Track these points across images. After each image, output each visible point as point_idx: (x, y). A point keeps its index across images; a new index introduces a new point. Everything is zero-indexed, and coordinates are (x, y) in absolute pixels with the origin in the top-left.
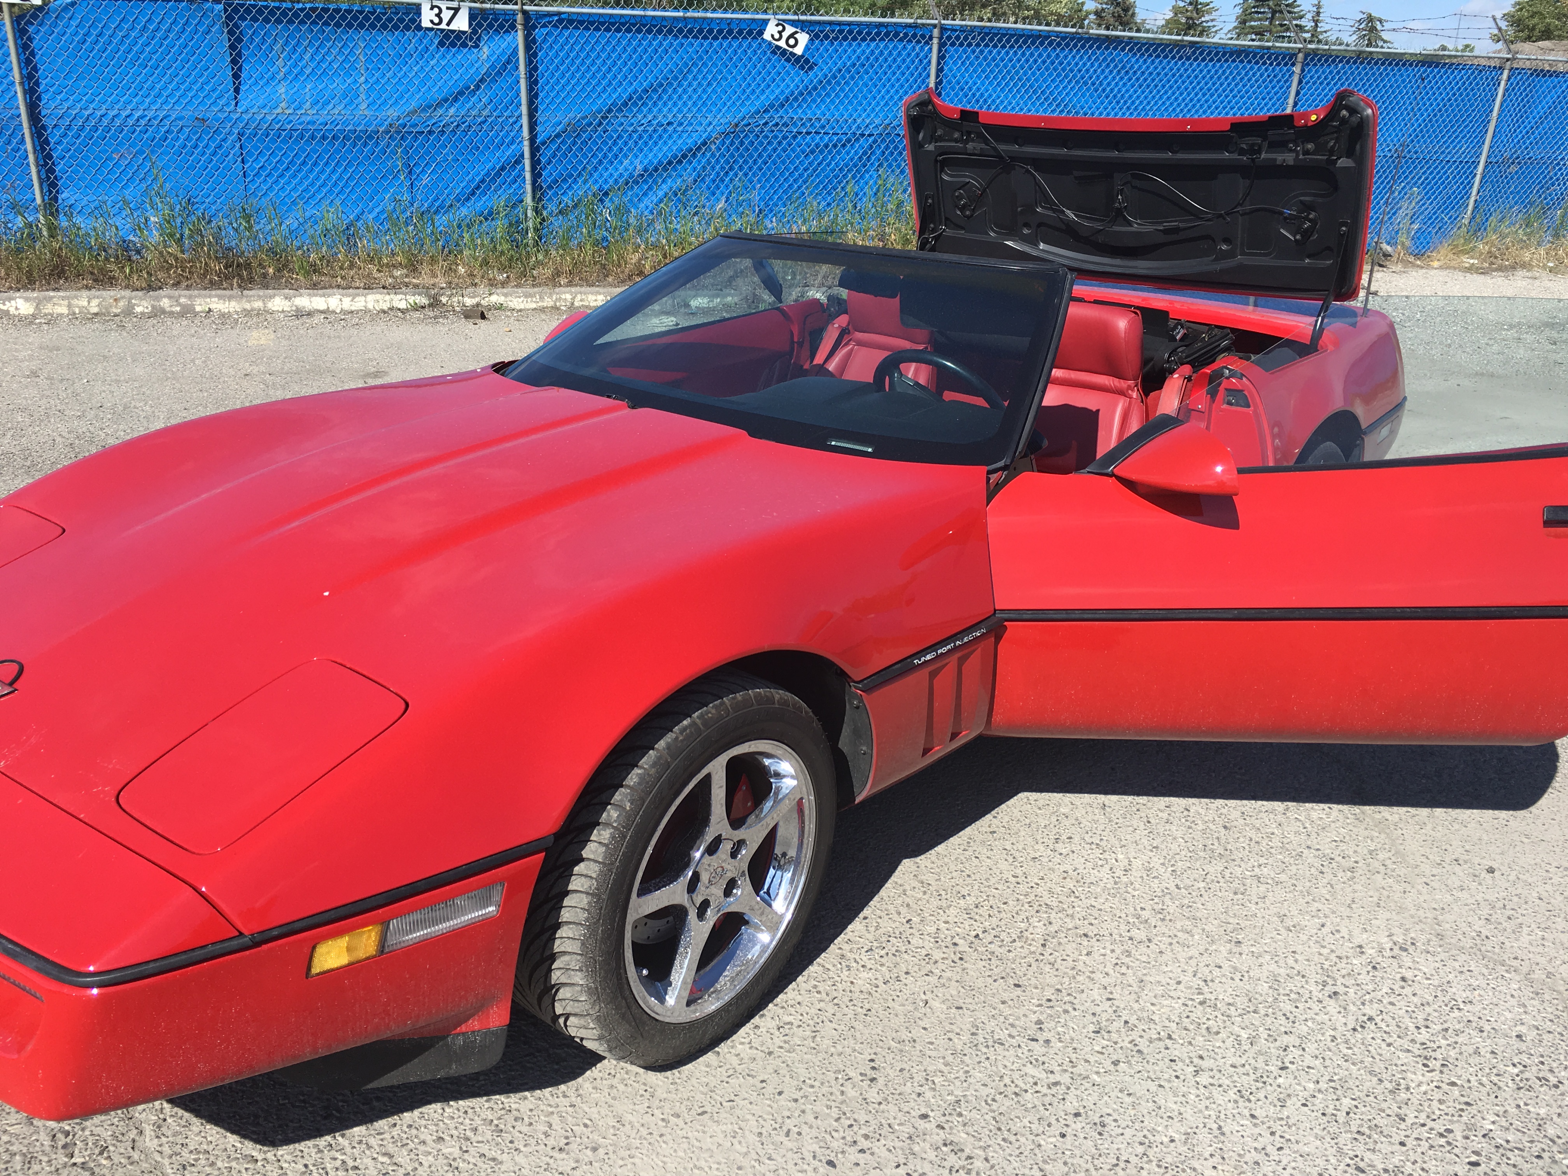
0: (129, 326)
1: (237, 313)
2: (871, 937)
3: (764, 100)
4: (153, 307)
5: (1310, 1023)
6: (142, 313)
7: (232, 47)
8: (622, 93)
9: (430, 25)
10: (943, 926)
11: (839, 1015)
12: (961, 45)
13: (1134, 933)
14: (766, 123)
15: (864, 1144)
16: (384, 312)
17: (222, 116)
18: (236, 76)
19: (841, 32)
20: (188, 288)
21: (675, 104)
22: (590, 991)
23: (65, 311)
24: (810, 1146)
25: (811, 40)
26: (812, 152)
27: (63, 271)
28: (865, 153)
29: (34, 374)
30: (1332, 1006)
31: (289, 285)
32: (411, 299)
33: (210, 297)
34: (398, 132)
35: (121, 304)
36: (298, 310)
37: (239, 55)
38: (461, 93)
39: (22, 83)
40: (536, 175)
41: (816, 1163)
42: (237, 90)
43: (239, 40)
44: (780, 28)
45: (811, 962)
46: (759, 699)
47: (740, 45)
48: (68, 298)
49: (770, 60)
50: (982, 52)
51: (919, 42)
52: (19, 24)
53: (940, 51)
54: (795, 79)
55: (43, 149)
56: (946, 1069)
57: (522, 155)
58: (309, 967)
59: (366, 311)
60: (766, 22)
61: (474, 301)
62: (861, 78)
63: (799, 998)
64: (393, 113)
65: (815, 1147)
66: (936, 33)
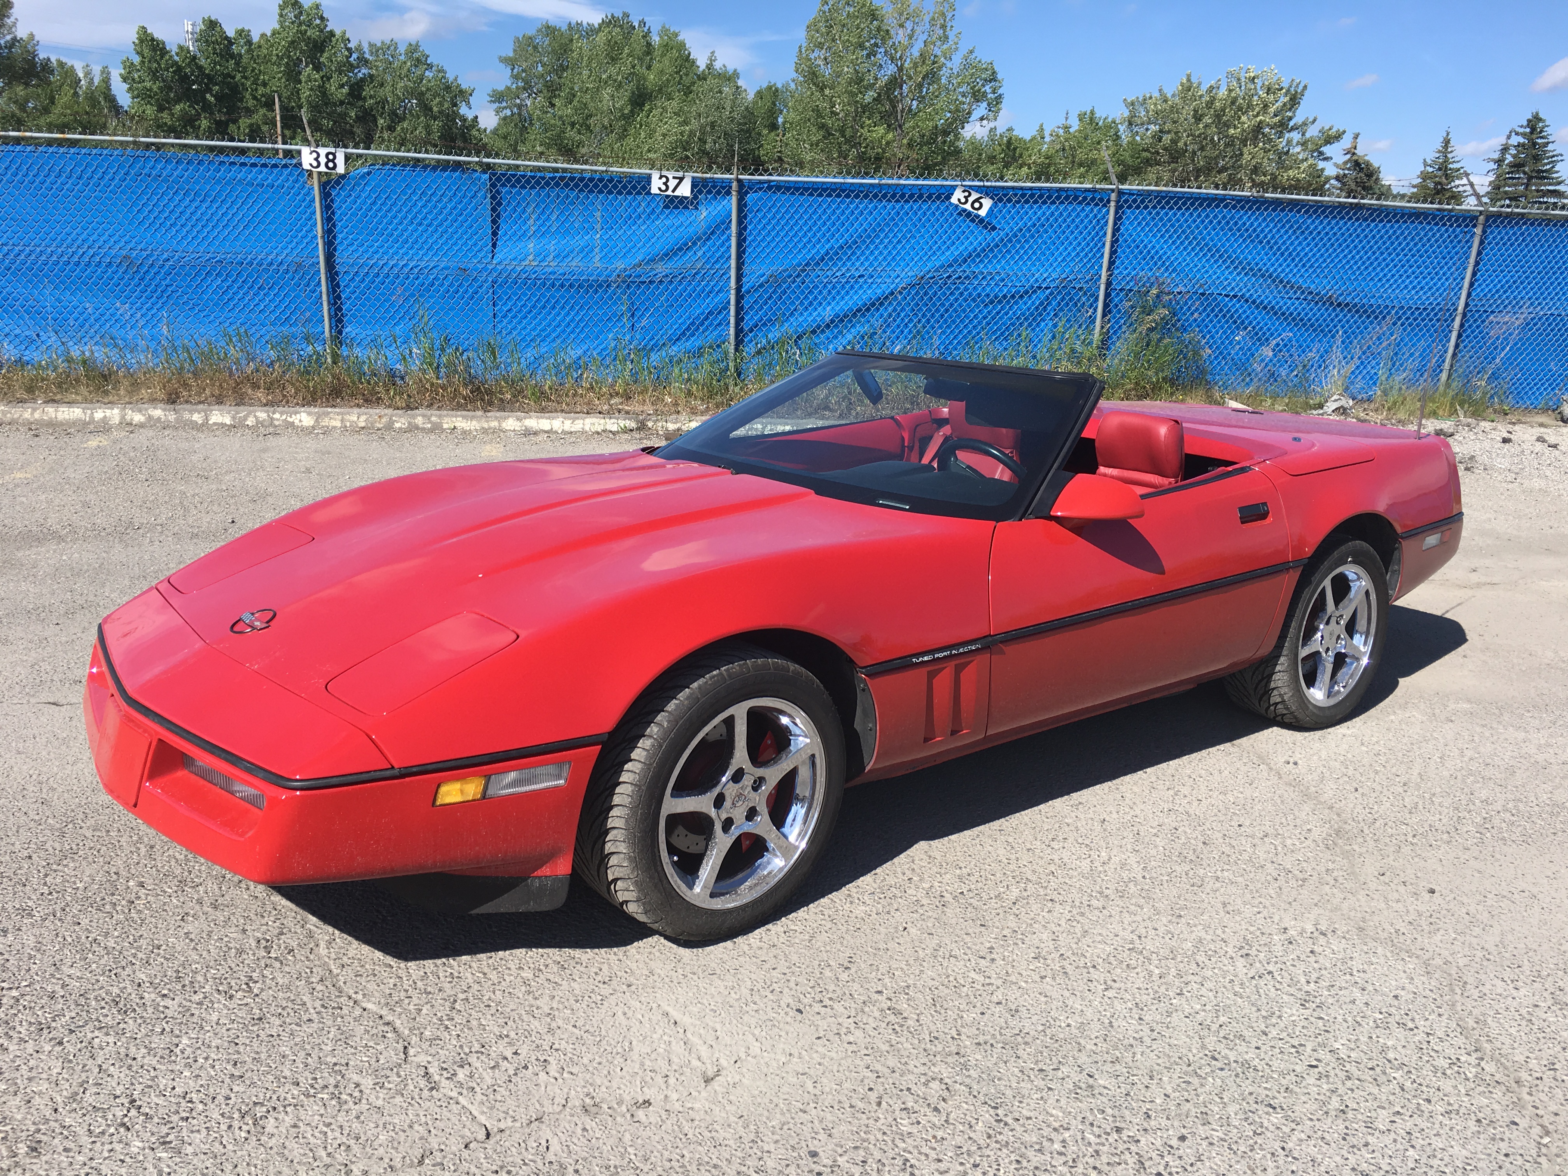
0: (388, 438)
1: (476, 430)
2: (875, 886)
3: (948, 256)
4: (409, 423)
5: (1216, 971)
6: (400, 428)
7: (494, 210)
8: (821, 249)
9: (658, 192)
10: (936, 884)
11: (834, 929)
12: (1138, 207)
13: (1094, 902)
14: (949, 277)
15: (827, 1002)
16: (598, 433)
17: (480, 266)
18: (495, 234)
19: (1023, 196)
20: (439, 408)
21: (867, 259)
22: (631, 859)
23: (339, 424)
24: (787, 999)
25: (995, 204)
26: (992, 302)
27: (341, 392)
28: (1041, 304)
29: (308, 471)
30: (1240, 963)
31: (521, 409)
32: (622, 423)
33: (456, 416)
34: (624, 282)
35: (384, 420)
36: (526, 429)
37: (498, 216)
38: (680, 249)
39: (323, 237)
40: (739, 320)
41: (788, 1009)
42: (494, 245)
43: (499, 204)
44: (966, 194)
45: (823, 896)
46: (776, 667)
47: (929, 208)
48: (342, 414)
49: (956, 220)
50: (1158, 213)
51: (1097, 205)
52: (325, 188)
53: (1116, 212)
54: (978, 238)
55: (334, 291)
56: (905, 968)
57: (729, 302)
58: (435, 800)
59: (583, 432)
60: (954, 188)
61: (676, 426)
62: (1041, 237)
63: (807, 917)
64: (620, 265)
65: (790, 1001)
66: (1113, 196)
